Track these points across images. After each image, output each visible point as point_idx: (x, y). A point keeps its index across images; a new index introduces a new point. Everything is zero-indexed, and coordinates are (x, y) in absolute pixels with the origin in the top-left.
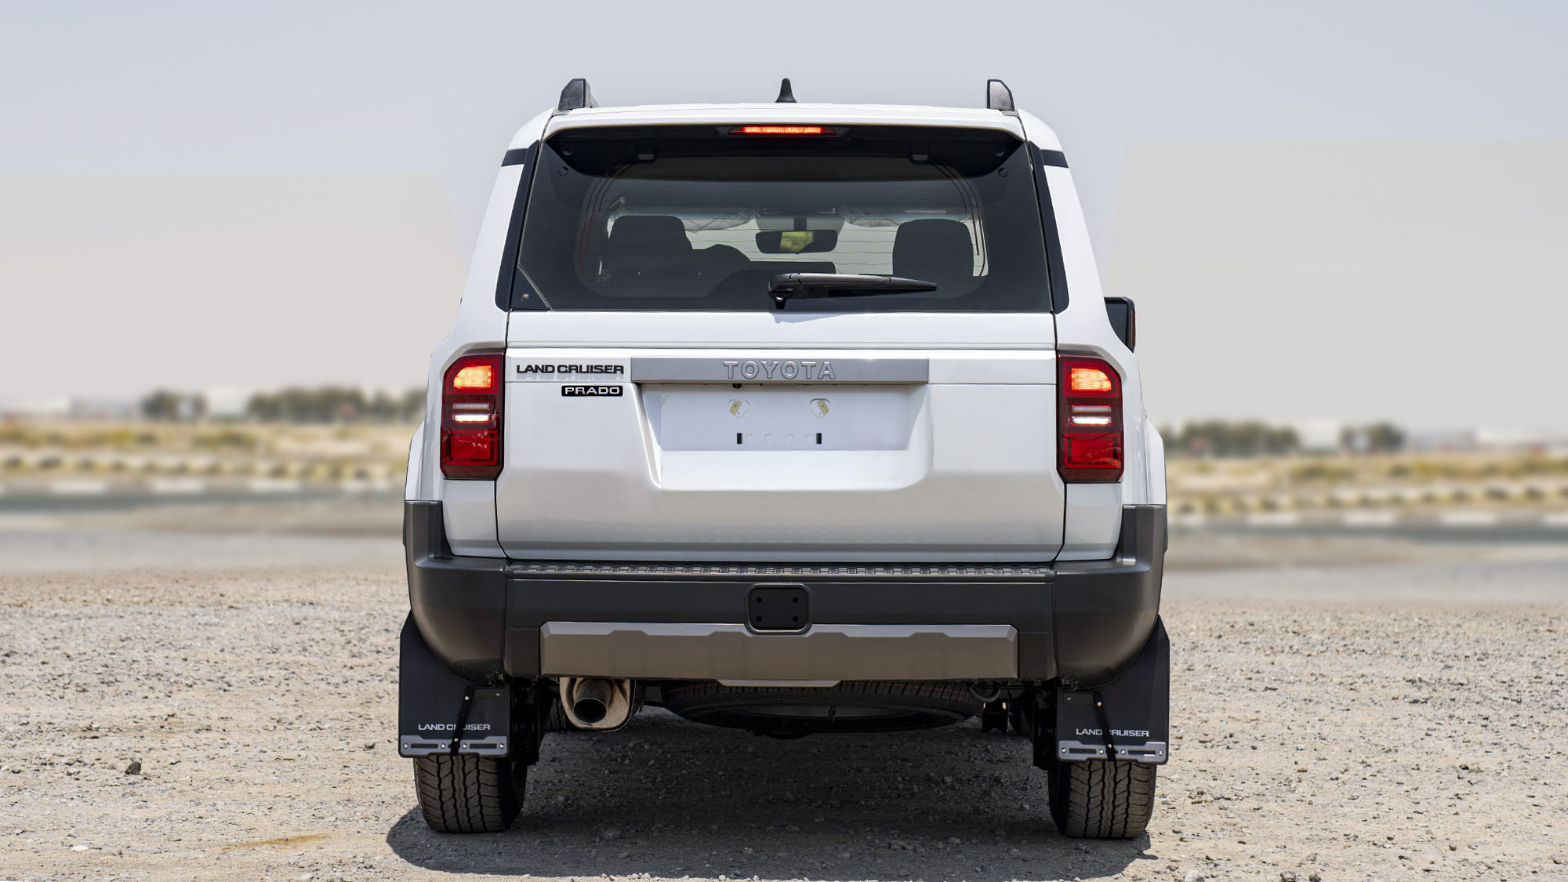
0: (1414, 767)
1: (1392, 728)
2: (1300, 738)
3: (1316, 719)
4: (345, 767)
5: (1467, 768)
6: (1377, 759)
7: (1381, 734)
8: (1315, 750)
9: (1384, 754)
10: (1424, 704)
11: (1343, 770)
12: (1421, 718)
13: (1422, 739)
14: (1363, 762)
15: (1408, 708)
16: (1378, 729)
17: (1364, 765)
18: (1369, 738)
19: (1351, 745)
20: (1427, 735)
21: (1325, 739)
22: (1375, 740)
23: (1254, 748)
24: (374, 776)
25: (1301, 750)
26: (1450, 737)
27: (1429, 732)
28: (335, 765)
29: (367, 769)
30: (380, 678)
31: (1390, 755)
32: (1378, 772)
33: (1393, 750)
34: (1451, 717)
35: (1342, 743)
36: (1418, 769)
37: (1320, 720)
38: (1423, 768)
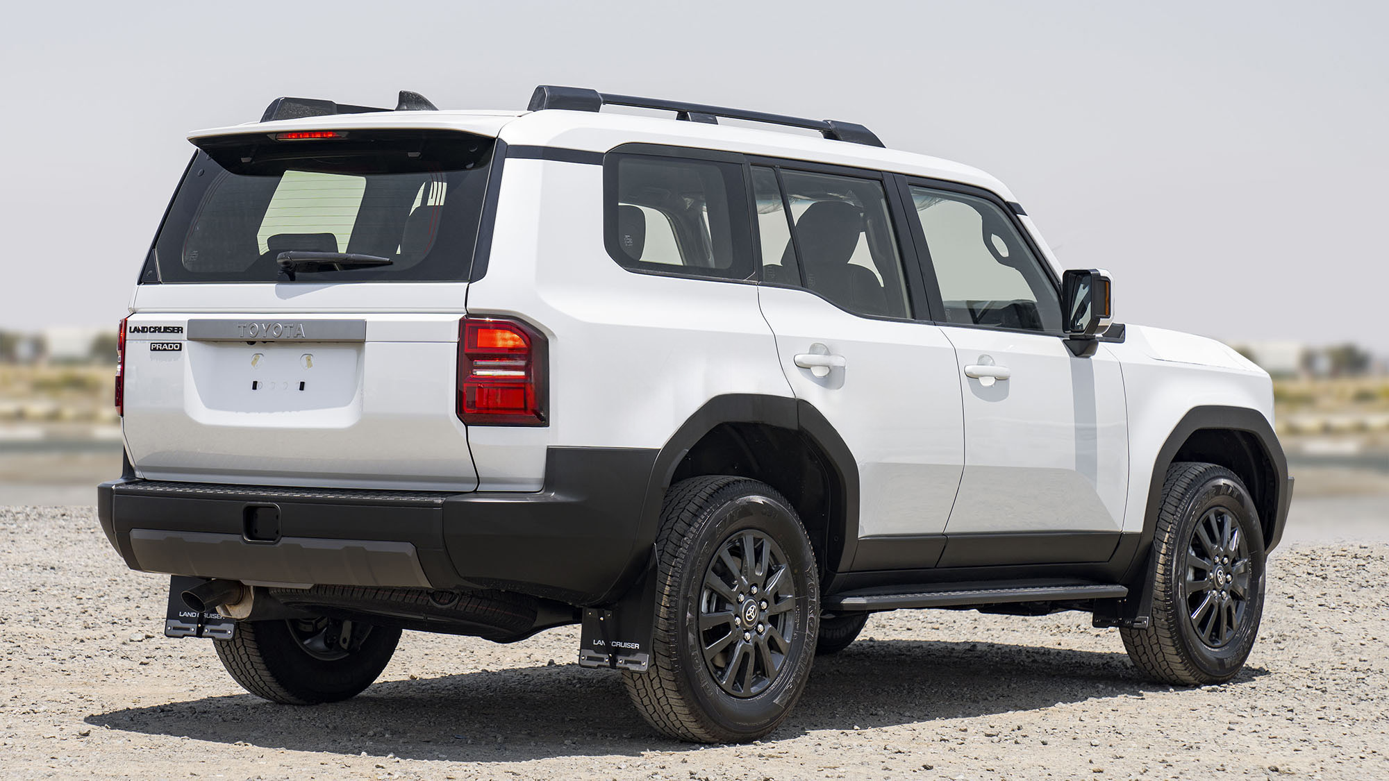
0: (1220, 768)
1: (1191, 721)
2: (1094, 732)
3: (1109, 709)
4: (53, 758)
5: (1277, 770)
6: (1178, 757)
7: (1180, 727)
8: (1111, 746)
9: (1185, 752)
10: (1223, 692)
11: (1142, 771)
12: (1221, 709)
13: (1225, 734)
14: (1163, 761)
15: (1207, 697)
16: (1177, 721)
17: (1165, 764)
18: (1168, 732)
19: (1149, 741)
20: (1230, 729)
21: (1120, 734)
22: (1174, 735)
23: (1044, 743)
24: (83, 769)
25: (1095, 746)
26: (1255, 731)
27: (1232, 726)
28: (42, 755)
29: (76, 760)
30: (110, 653)
31: (1191, 753)
32: (1181, 773)
33: (1194, 747)
34: (1253, 708)
35: (1138, 738)
36: (1224, 770)
37: (1113, 710)
38: (1229, 769)
